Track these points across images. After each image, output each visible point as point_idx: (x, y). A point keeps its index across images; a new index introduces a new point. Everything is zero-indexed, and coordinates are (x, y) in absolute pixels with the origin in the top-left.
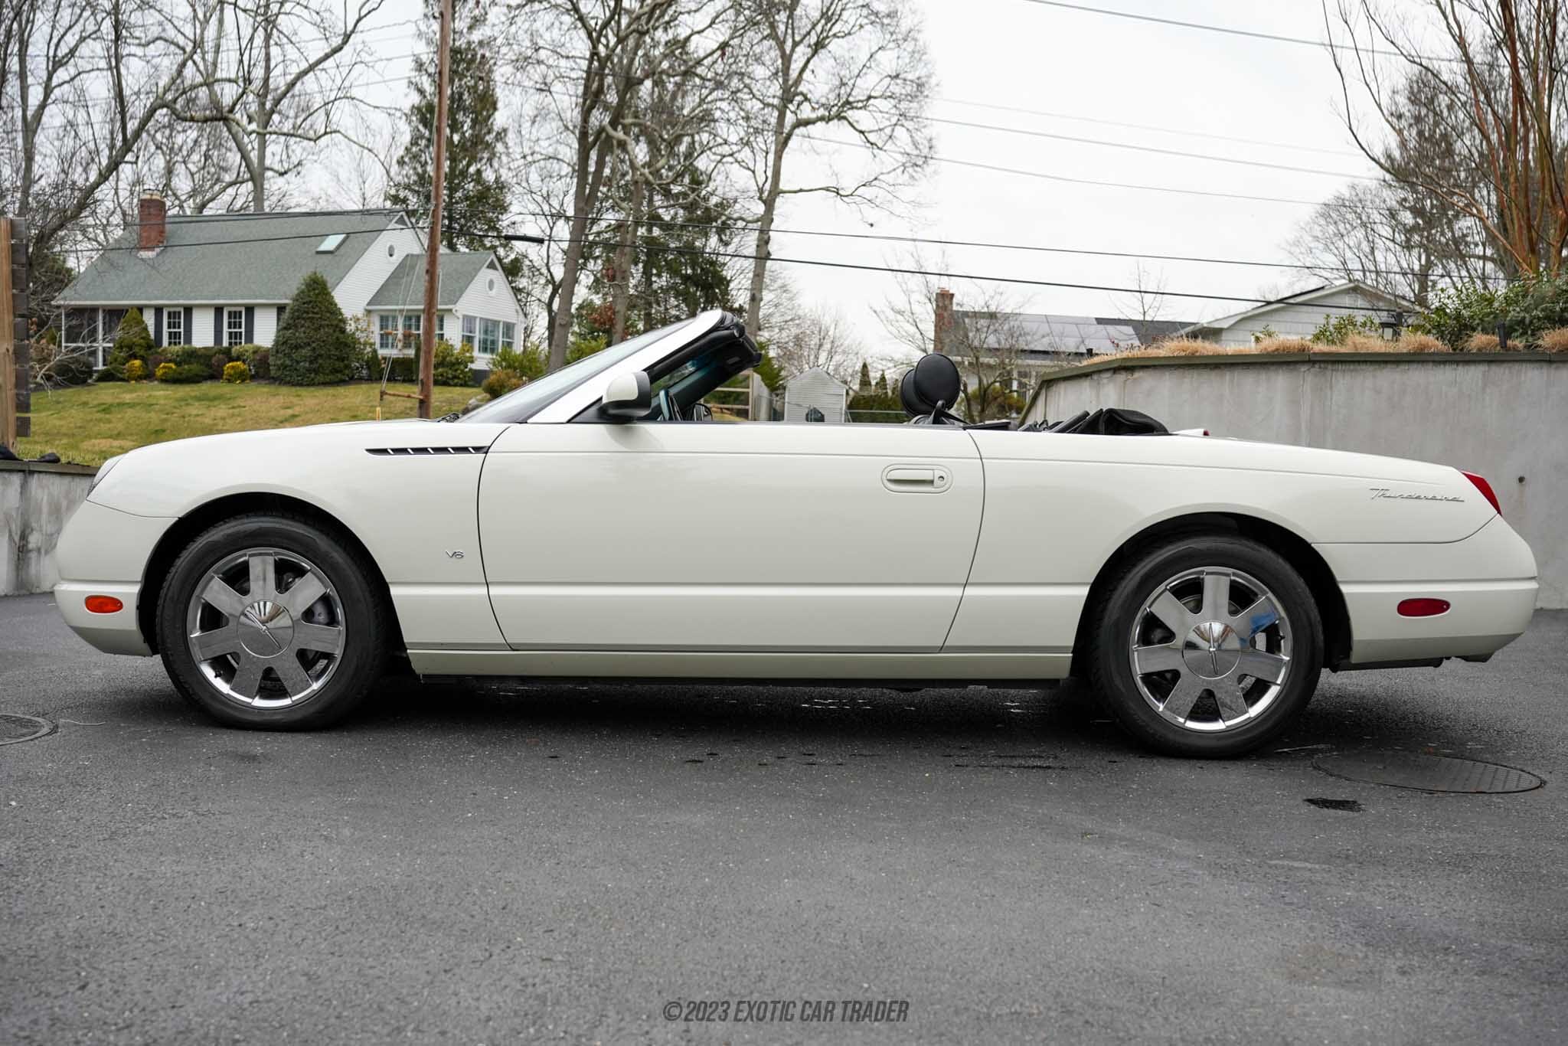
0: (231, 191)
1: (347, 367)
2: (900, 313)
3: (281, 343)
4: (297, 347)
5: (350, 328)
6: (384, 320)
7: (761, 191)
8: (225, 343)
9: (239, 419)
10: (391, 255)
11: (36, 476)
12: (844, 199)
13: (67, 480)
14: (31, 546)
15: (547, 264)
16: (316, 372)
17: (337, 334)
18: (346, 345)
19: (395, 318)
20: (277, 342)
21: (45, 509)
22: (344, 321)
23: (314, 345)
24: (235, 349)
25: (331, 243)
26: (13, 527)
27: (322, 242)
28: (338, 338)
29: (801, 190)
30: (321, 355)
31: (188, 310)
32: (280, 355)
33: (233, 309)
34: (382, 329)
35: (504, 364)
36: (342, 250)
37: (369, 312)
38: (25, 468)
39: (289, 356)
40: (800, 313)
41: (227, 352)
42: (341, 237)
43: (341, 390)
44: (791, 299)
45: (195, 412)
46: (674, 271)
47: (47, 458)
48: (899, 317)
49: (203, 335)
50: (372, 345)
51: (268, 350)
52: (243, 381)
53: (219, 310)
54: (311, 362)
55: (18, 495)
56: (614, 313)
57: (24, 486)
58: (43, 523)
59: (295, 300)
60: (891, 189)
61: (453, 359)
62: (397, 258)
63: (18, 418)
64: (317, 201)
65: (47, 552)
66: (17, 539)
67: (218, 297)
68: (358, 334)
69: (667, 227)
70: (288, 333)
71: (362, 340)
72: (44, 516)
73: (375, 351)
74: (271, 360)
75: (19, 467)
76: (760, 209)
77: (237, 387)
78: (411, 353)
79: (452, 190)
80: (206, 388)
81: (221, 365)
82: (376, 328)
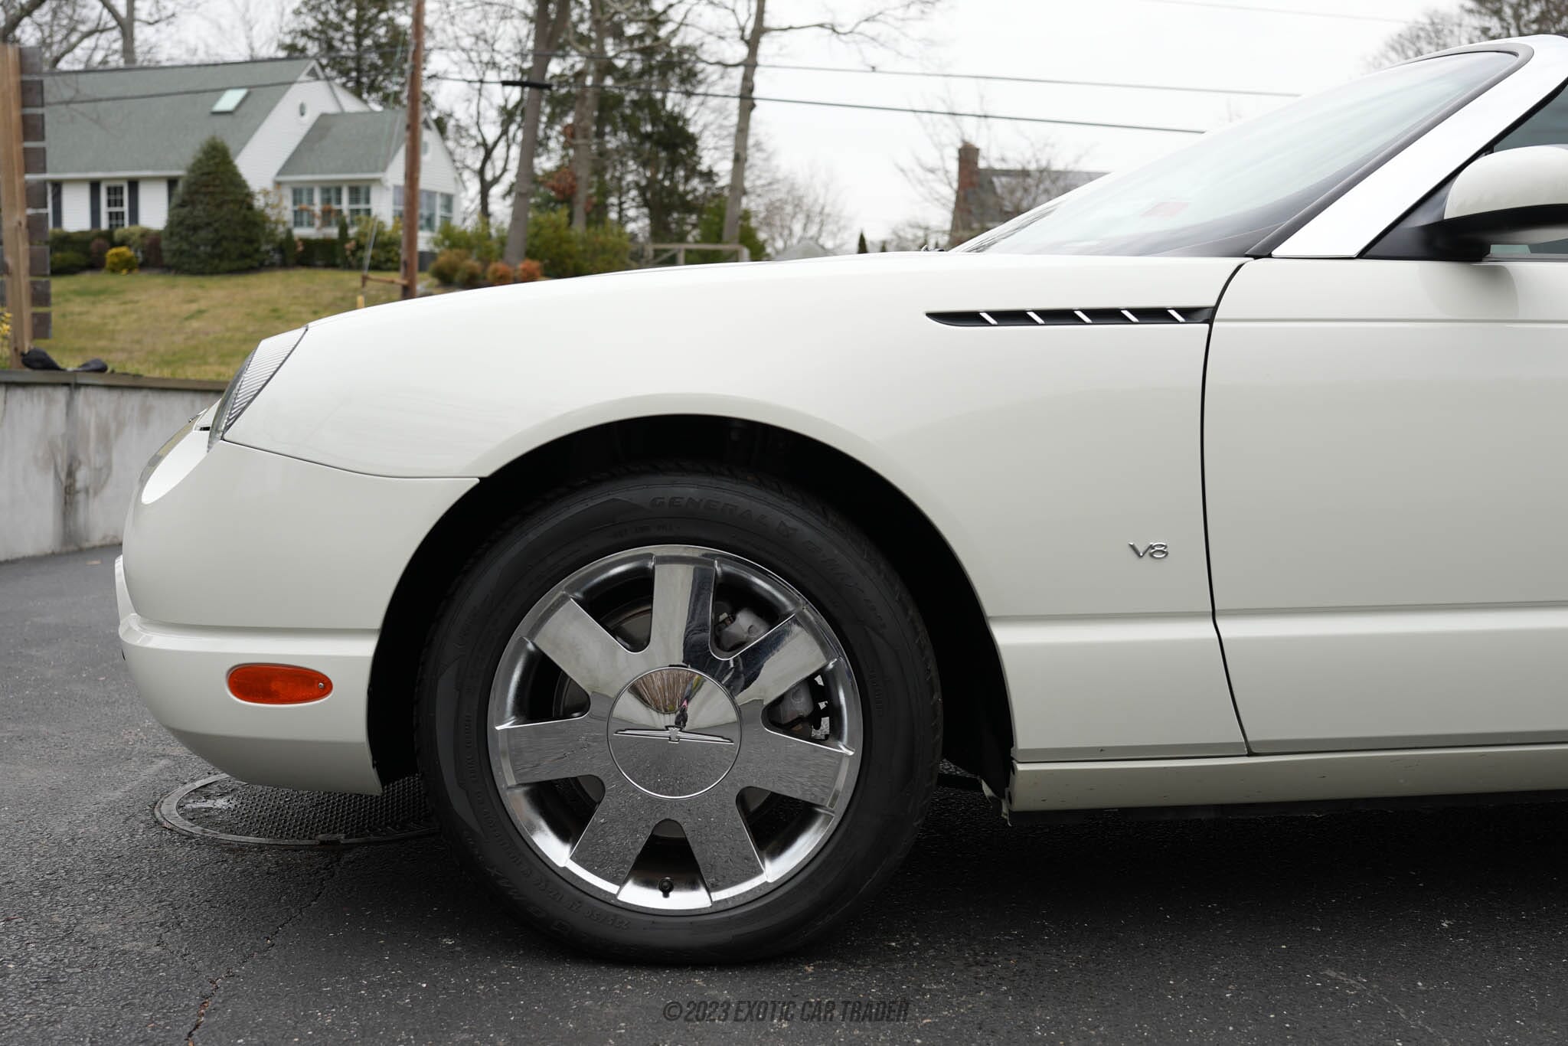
0: (88, 43)
1: (257, 250)
2: (932, 171)
3: (175, 223)
4: (195, 229)
5: (259, 203)
6: (297, 193)
7: (742, 29)
8: (104, 225)
9: (135, 316)
10: (302, 114)
11: (83, 390)
12: (843, 37)
13: (115, 395)
14: (79, 485)
15: (478, 124)
16: (221, 257)
17: (244, 211)
18: (255, 224)
19: (311, 192)
20: (171, 223)
21: (93, 433)
22: (250, 195)
23: (216, 225)
24: (118, 233)
25: (230, 100)
26: (59, 460)
27: (218, 99)
28: (245, 216)
29: (791, 28)
30: (224, 238)
31: (57, 186)
32: (176, 238)
33: (113, 184)
34: (295, 203)
35: (447, 243)
36: (243, 109)
37: (278, 184)
38: (72, 380)
39: (186, 239)
40: (780, 175)
41: (108, 236)
42: (241, 93)
43: (252, 279)
44: (767, 159)
45: (77, 309)
46: (633, 129)
47: (93, 366)
48: (931, 176)
49: (76, 216)
50: (284, 223)
51: (158, 233)
52: (130, 270)
53: (95, 186)
54: (214, 246)
55: (64, 417)
56: (575, 179)
57: (70, 404)
58: (91, 456)
59: (191, 170)
60: (899, 24)
61: (385, 238)
62: (310, 118)
63: (34, 315)
64: (195, 51)
65: (96, 493)
66: (63, 476)
67: (95, 169)
68: (268, 211)
69: (623, 75)
70: (185, 211)
71: (273, 218)
72: (92, 445)
73: (289, 232)
74: (164, 244)
75: (64, 380)
76: (742, 51)
77: (122, 280)
78: (334, 232)
79: (359, 37)
80: (85, 279)
81: (102, 252)
82: (288, 203)
